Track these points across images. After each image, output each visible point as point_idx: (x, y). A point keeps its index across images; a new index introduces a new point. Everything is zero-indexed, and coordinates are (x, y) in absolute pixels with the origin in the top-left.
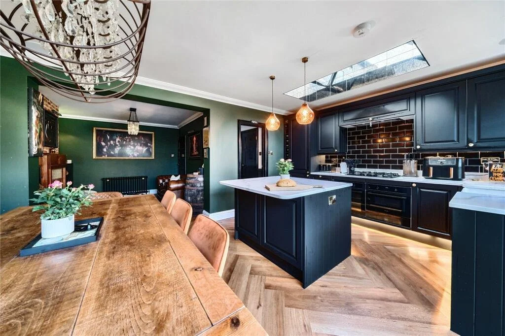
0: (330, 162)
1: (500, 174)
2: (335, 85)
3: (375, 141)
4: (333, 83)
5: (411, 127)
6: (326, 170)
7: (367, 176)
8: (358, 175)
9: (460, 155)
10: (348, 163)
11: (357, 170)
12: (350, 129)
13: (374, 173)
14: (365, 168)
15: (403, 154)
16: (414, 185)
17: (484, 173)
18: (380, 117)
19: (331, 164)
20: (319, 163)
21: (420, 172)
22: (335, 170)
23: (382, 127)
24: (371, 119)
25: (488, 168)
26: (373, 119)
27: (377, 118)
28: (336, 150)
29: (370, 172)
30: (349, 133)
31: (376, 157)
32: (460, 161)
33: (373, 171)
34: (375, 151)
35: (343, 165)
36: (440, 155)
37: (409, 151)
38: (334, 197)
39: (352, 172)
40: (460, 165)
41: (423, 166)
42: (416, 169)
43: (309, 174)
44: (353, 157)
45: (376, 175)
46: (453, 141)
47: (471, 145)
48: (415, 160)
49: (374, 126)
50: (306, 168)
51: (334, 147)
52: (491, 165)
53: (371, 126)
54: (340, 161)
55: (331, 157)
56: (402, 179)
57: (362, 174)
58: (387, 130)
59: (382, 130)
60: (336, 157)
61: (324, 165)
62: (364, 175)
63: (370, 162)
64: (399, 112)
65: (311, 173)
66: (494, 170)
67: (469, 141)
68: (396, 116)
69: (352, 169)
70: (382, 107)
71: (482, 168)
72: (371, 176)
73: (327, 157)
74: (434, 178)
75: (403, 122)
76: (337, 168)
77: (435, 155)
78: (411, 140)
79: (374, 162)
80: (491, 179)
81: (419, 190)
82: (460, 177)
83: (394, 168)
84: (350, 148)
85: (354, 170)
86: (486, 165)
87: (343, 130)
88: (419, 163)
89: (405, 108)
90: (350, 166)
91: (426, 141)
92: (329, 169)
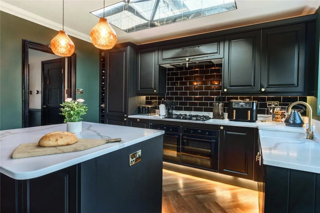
0: (150, 103)
1: (280, 116)
2: (155, 21)
3: (191, 83)
4: (155, 19)
5: (219, 71)
6: (145, 113)
7: (183, 119)
8: (175, 118)
9: (254, 99)
10: (166, 105)
11: (175, 112)
12: (169, 69)
13: (189, 115)
14: (182, 110)
15: (213, 97)
16: (222, 128)
17: (269, 115)
18: (195, 58)
19: (150, 106)
20: (139, 105)
21: (226, 115)
22: (155, 112)
23: (197, 69)
24: (187, 59)
25: (271, 111)
26: (189, 59)
27: (193, 58)
28: (155, 91)
29: (186, 115)
30: (169, 74)
31: (191, 99)
32: (255, 104)
33: (188, 113)
34: (191, 94)
35: (162, 107)
36: (241, 98)
37: (217, 94)
38: (139, 153)
39: (170, 115)
40: (255, 108)
41: (228, 108)
42: (223, 112)
43: (126, 117)
44: (171, 99)
45: (191, 117)
46: (251, 86)
47: (263, 90)
48: (222, 103)
49: (190, 67)
50: (123, 111)
51: (153, 87)
52: (274, 108)
53: (187, 66)
54: (159, 103)
55: (152, 98)
56: (211, 122)
57: (178, 117)
58: (201, 72)
59: (196, 72)
60: (155, 98)
61: (143, 107)
62: (180, 118)
63: (186, 104)
64: (211, 55)
65: (129, 117)
66: (276, 112)
67: (262, 87)
68: (209, 58)
69: (170, 111)
70: (197, 48)
71: (268, 110)
72: (186, 119)
73: (147, 98)
74: (236, 120)
75: (213, 65)
76: (157, 110)
77: (237, 99)
78: (219, 84)
79: (190, 104)
80: (274, 120)
81: (226, 132)
82: (254, 119)
83: (207, 110)
84: (169, 89)
85: (172, 113)
86: (271, 108)
87: (162, 70)
88: (225, 105)
89: (216, 51)
90: (169, 108)
91: (232, 85)
92: (148, 111)
